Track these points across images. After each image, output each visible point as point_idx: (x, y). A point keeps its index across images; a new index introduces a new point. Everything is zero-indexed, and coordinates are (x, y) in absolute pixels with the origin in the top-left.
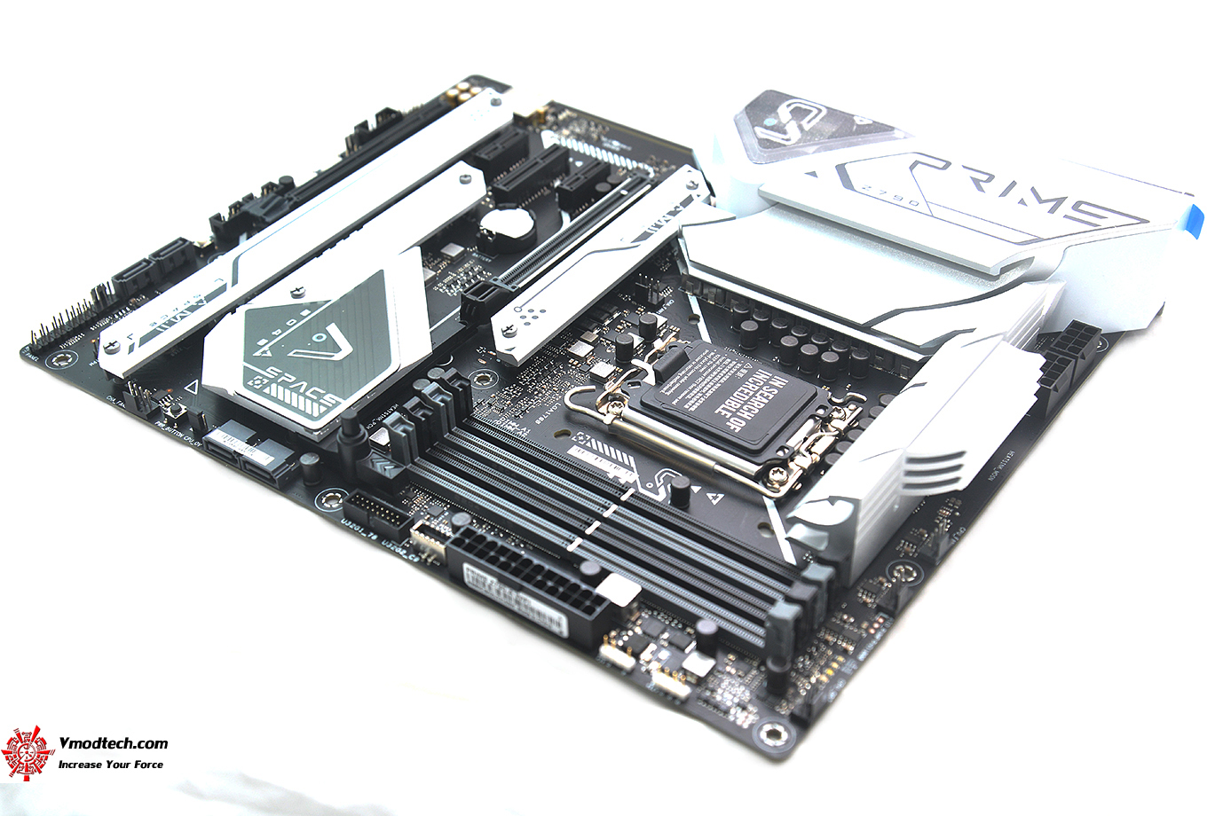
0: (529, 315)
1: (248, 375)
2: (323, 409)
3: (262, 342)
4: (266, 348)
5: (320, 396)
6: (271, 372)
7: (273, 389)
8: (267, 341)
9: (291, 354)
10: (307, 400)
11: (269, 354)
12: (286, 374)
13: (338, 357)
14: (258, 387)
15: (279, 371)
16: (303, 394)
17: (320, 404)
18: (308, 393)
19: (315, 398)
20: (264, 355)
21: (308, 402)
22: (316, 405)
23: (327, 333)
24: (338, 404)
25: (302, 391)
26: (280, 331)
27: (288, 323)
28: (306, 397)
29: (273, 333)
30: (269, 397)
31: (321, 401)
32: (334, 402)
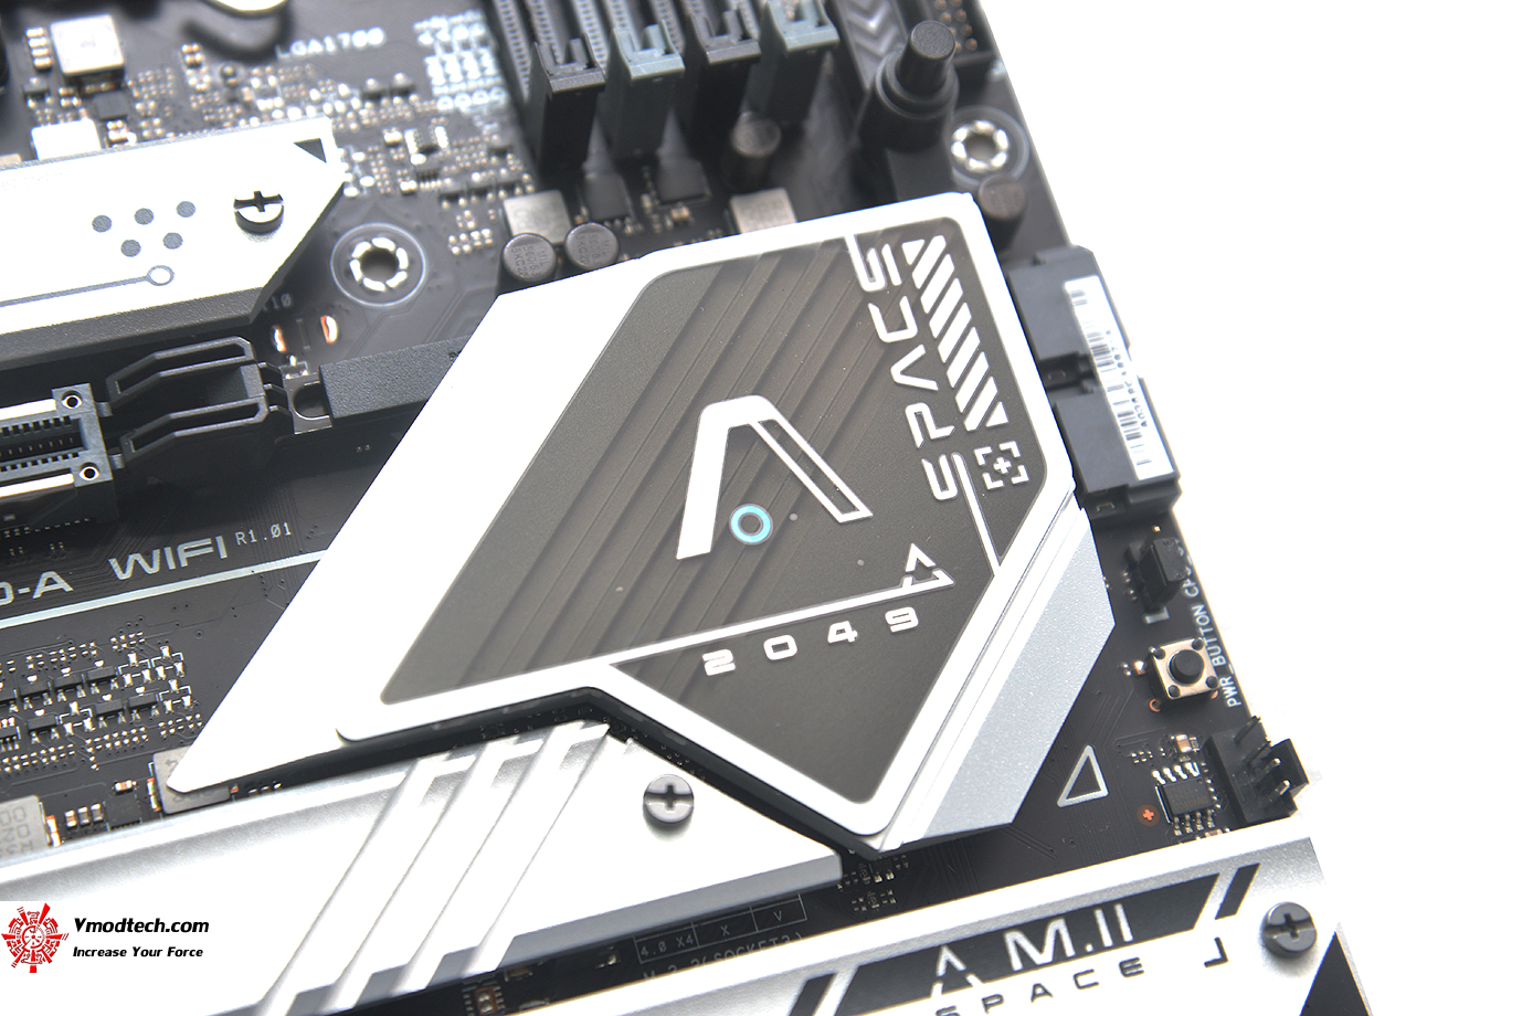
0: (151, 237)
1: (1009, 510)
2: (911, 249)
3: (903, 620)
4: (908, 587)
5: (888, 299)
6: (948, 480)
7: (980, 407)
8: (890, 616)
9: (864, 512)
10: (927, 309)
11: (916, 555)
12: (919, 440)
13: (754, 410)
14: (1012, 446)
15: (928, 467)
16: (926, 337)
17: (906, 270)
18: (911, 331)
19: (905, 304)
20: (928, 562)
21: (927, 301)
22: (918, 277)
23: (722, 534)
24: (865, 242)
25: (919, 351)
26: (833, 637)
27: (792, 650)
28: (923, 319)
29: (851, 635)
30: (1009, 394)
31: (896, 280)
32: (872, 254)
